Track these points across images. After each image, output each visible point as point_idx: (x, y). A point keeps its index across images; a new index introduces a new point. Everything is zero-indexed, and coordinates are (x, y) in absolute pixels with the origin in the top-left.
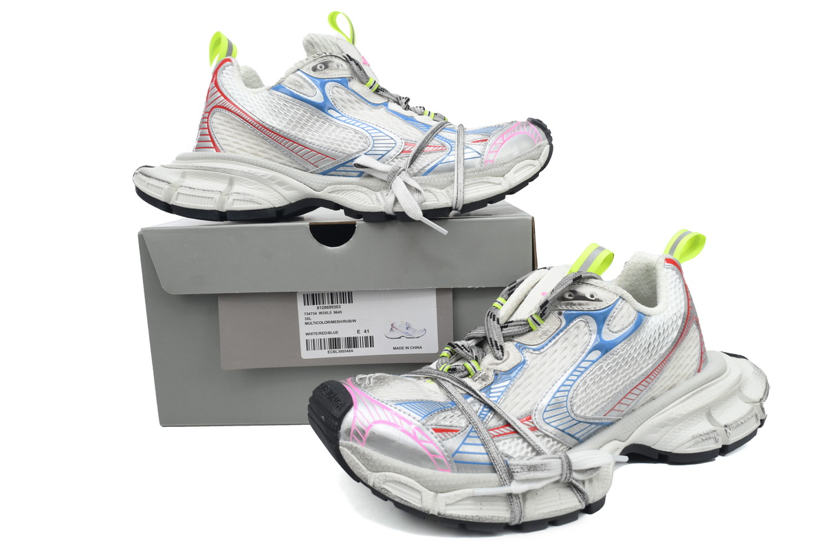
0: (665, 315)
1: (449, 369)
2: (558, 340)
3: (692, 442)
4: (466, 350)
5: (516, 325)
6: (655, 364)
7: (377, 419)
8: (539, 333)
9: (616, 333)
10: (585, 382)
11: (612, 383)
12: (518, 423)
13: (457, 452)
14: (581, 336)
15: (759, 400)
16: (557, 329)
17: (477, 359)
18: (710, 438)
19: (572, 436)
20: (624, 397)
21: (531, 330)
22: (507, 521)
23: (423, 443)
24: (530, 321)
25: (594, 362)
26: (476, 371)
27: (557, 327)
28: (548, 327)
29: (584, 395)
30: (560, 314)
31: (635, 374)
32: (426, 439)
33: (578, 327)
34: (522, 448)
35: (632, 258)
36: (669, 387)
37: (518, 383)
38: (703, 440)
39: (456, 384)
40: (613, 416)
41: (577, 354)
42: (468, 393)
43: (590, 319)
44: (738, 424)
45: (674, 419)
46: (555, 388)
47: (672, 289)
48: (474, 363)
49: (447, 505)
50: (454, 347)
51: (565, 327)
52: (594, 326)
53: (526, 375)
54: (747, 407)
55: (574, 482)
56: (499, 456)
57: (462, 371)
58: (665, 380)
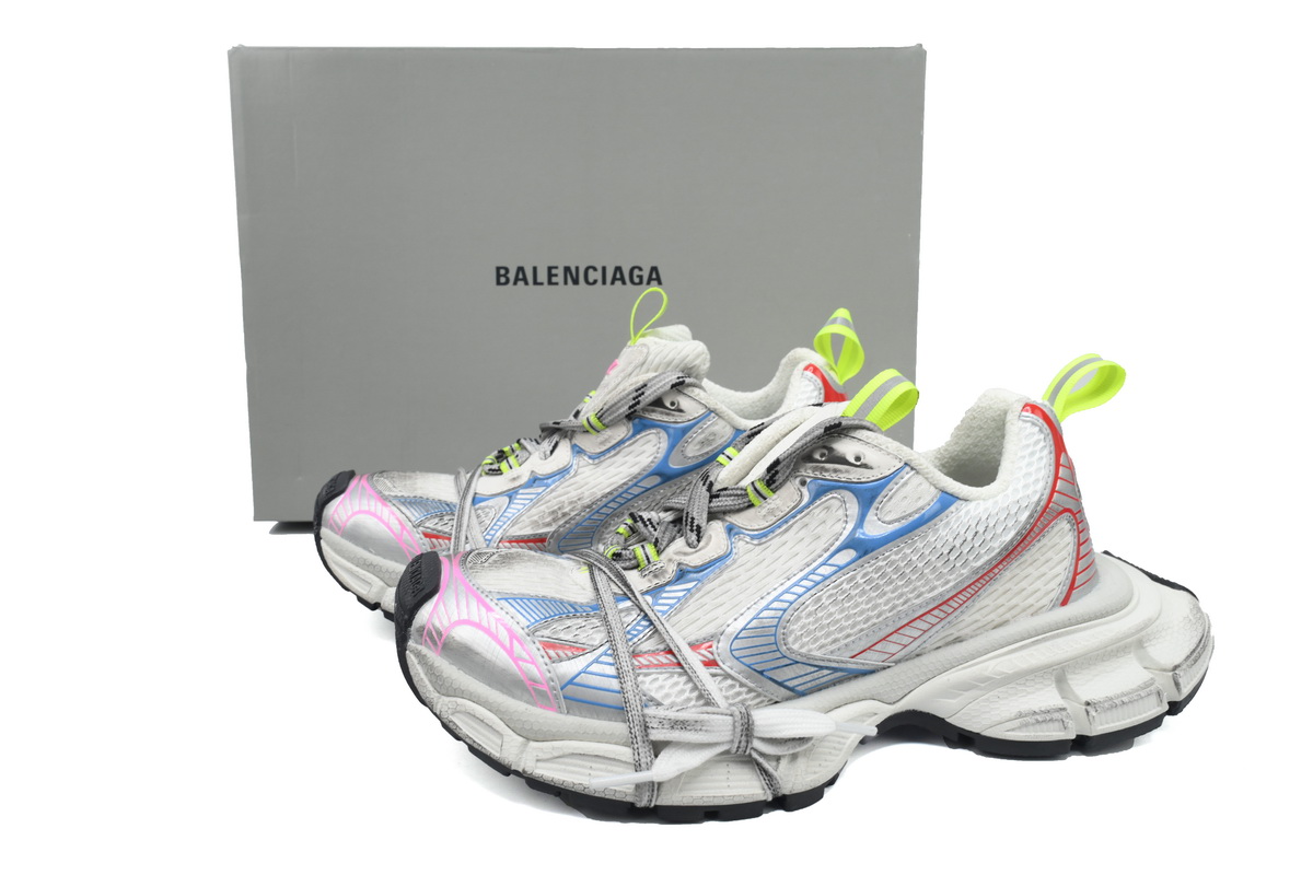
0: (996, 502)
1: (614, 554)
2: (791, 526)
3: (1017, 723)
4: (653, 527)
5: (731, 495)
6: (960, 582)
7: (464, 616)
8: (764, 512)
9: (889, 523)
10: (819, 599)
11: (870, 605)
12: (687, 652)
13: (571, 682)
14: (829, 523)
15: (1172, 666)
16: (793, 508)
17: (656, 543)
18: (1051, 720)
19: (780, 684)
20: (895, 632)
21: (751, 506)
22: (629, 799)
23: (521, 663)
24: (750, 490)
25: (841, 568)
26: (649, 562)
27: (793, 505)
28: (778, 502)
29: (811, 619)
30: (803, 483)
31: (919, 596)
32: (527, 658)
33: (828, 508)
34: (683, 691)
35: (980, 399)
36: (995, 623)
37: (708, 587)
38: (1038, 722)
39: (613, 578)
40: (871, 659)
41: (818, 552)
42: (625, 594)
43: (848, 495)
44: (1113, 704)
45: (987, 679)
46: (764, 603)
47: (1024, 457)
48: (650, 549)
49: (538, 761)
50: (636, 521)
51: (807, 506)
52: (854, 508)
53: (725, 576)
54: (1145, 676)
55: (755, 755)
56: (637, 697)
57: (630, 559)
58: (984, 611)
